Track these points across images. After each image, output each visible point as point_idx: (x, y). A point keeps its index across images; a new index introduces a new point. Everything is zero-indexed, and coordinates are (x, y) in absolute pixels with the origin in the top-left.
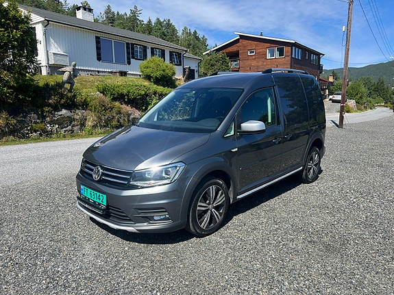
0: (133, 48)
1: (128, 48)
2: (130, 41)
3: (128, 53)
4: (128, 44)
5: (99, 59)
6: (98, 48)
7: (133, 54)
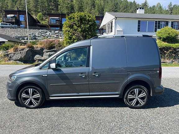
0: (159, 24)
1: (156, 24)
2: (158, 20)
3: (156, 26)
4: (156, 22)
5: (139, 31)
6: (139, 26)
7: (159, 26)
